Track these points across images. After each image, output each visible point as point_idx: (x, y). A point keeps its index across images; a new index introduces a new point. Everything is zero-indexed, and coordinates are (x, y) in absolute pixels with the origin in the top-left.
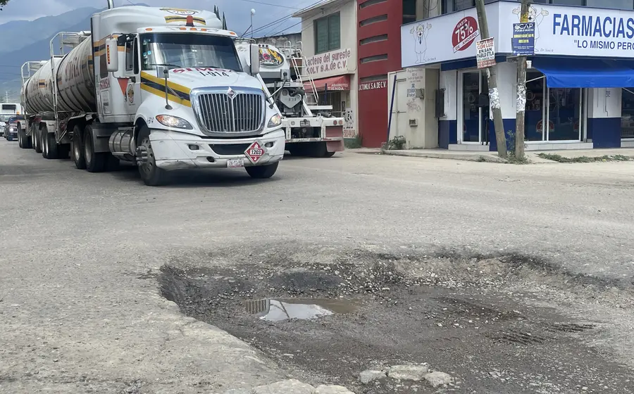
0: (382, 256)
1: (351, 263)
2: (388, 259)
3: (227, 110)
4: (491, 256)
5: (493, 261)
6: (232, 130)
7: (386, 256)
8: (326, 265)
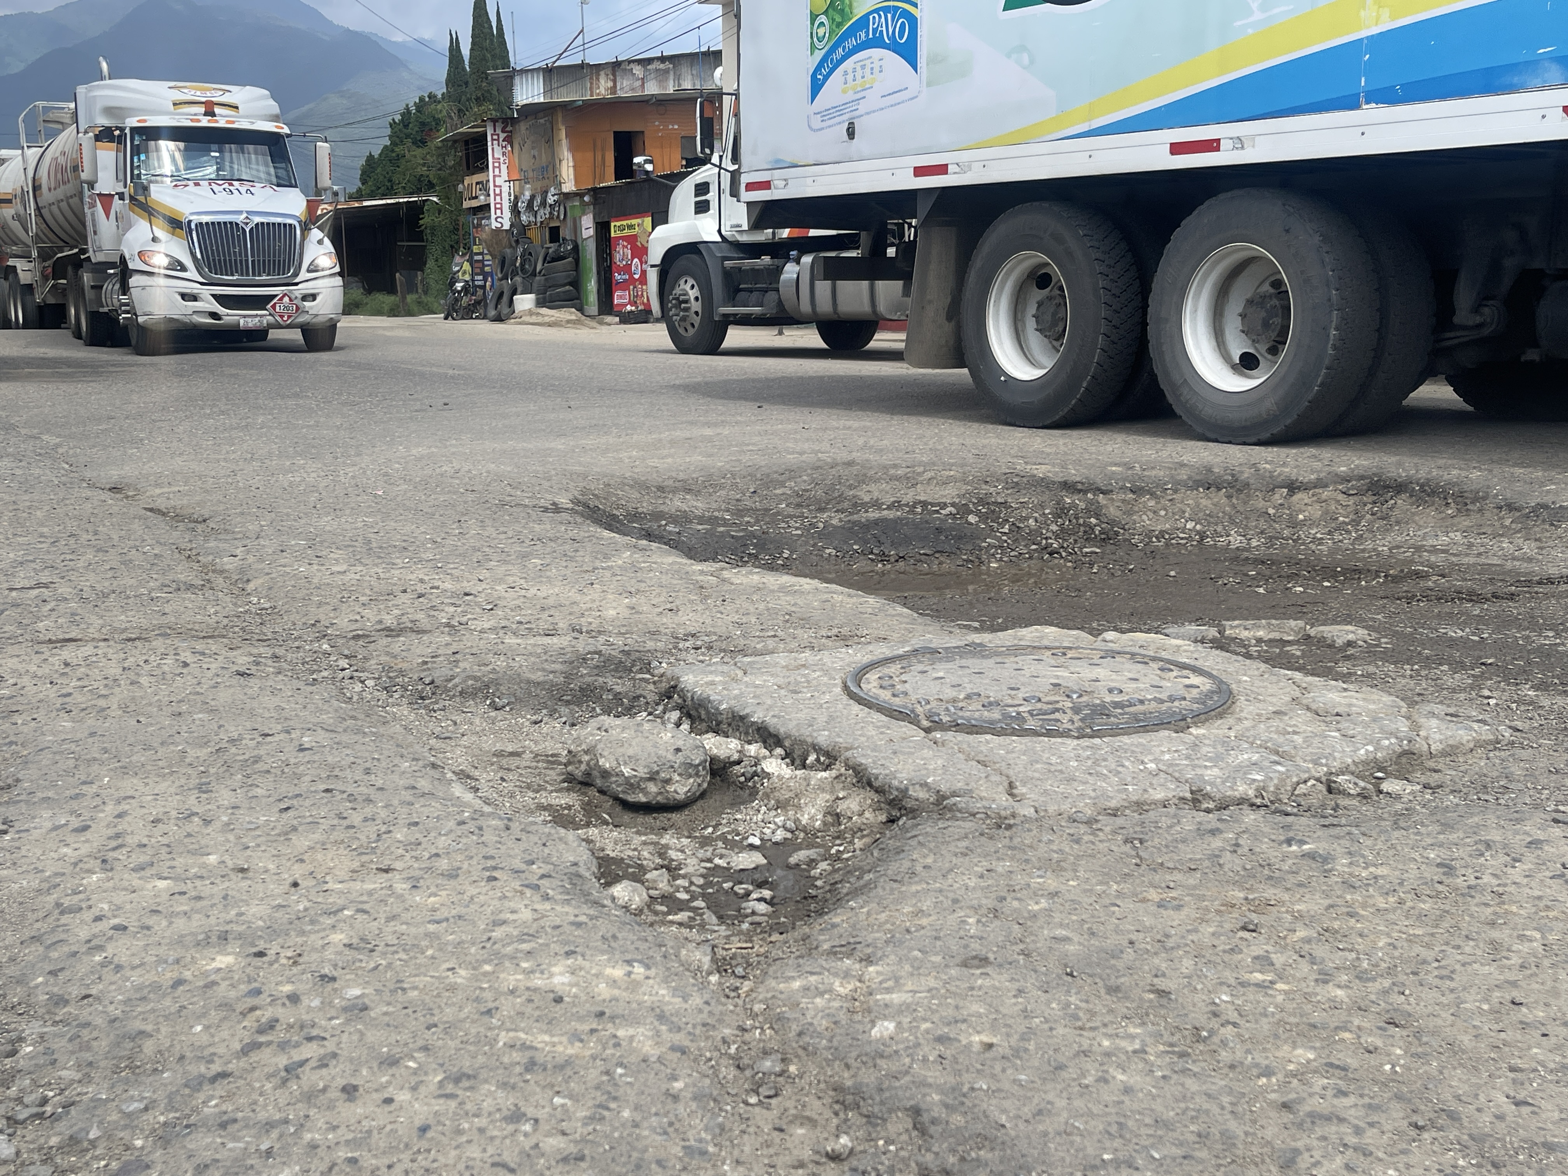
0: (1068, 486)
1: (999, 500)
2: (1085, 492)
3: (240, 246)
4: (1320, 484)
5: (1326, 494)
6: (248, 275)
7: (1080, 486)
8: (944, 506)
